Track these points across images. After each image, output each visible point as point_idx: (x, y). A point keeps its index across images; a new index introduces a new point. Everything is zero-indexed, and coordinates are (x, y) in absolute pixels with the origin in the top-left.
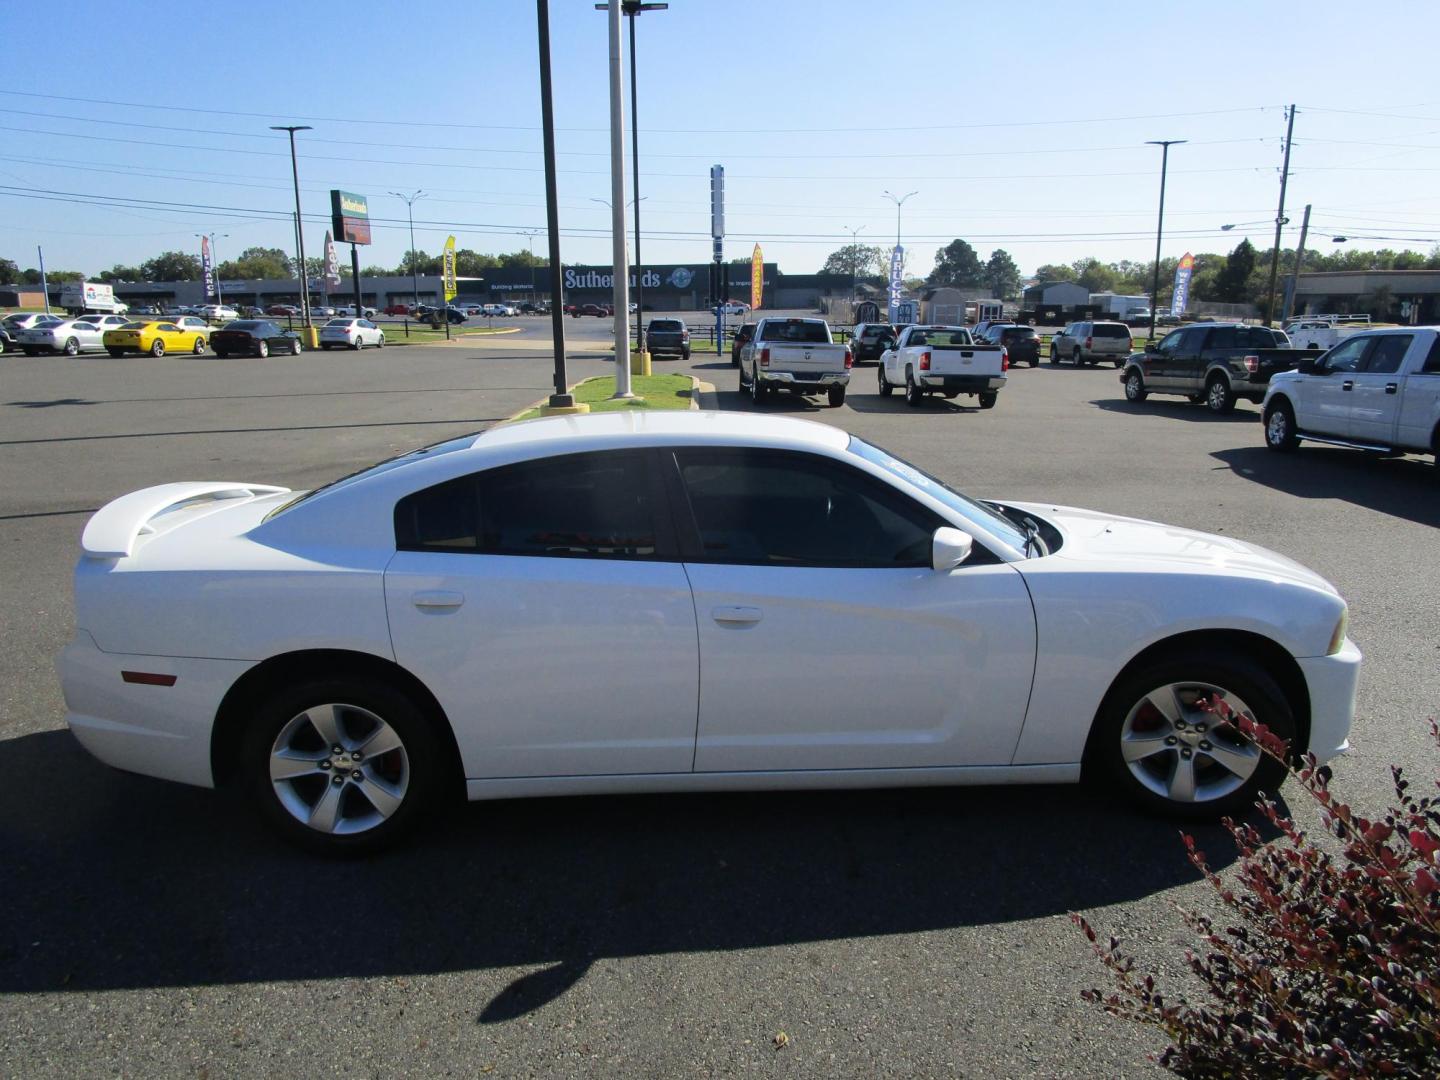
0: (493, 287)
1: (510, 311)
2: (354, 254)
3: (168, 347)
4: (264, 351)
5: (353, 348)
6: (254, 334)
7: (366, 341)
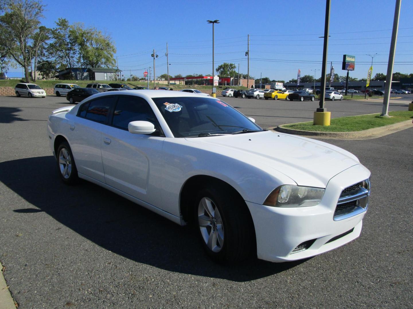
0: (403, 84)
1: (407, 92)
2: (348, 73)
3: (279, 97)
4: (302, 99)
5: (331, 100)
6: (300, 95)
7: (336, 98)
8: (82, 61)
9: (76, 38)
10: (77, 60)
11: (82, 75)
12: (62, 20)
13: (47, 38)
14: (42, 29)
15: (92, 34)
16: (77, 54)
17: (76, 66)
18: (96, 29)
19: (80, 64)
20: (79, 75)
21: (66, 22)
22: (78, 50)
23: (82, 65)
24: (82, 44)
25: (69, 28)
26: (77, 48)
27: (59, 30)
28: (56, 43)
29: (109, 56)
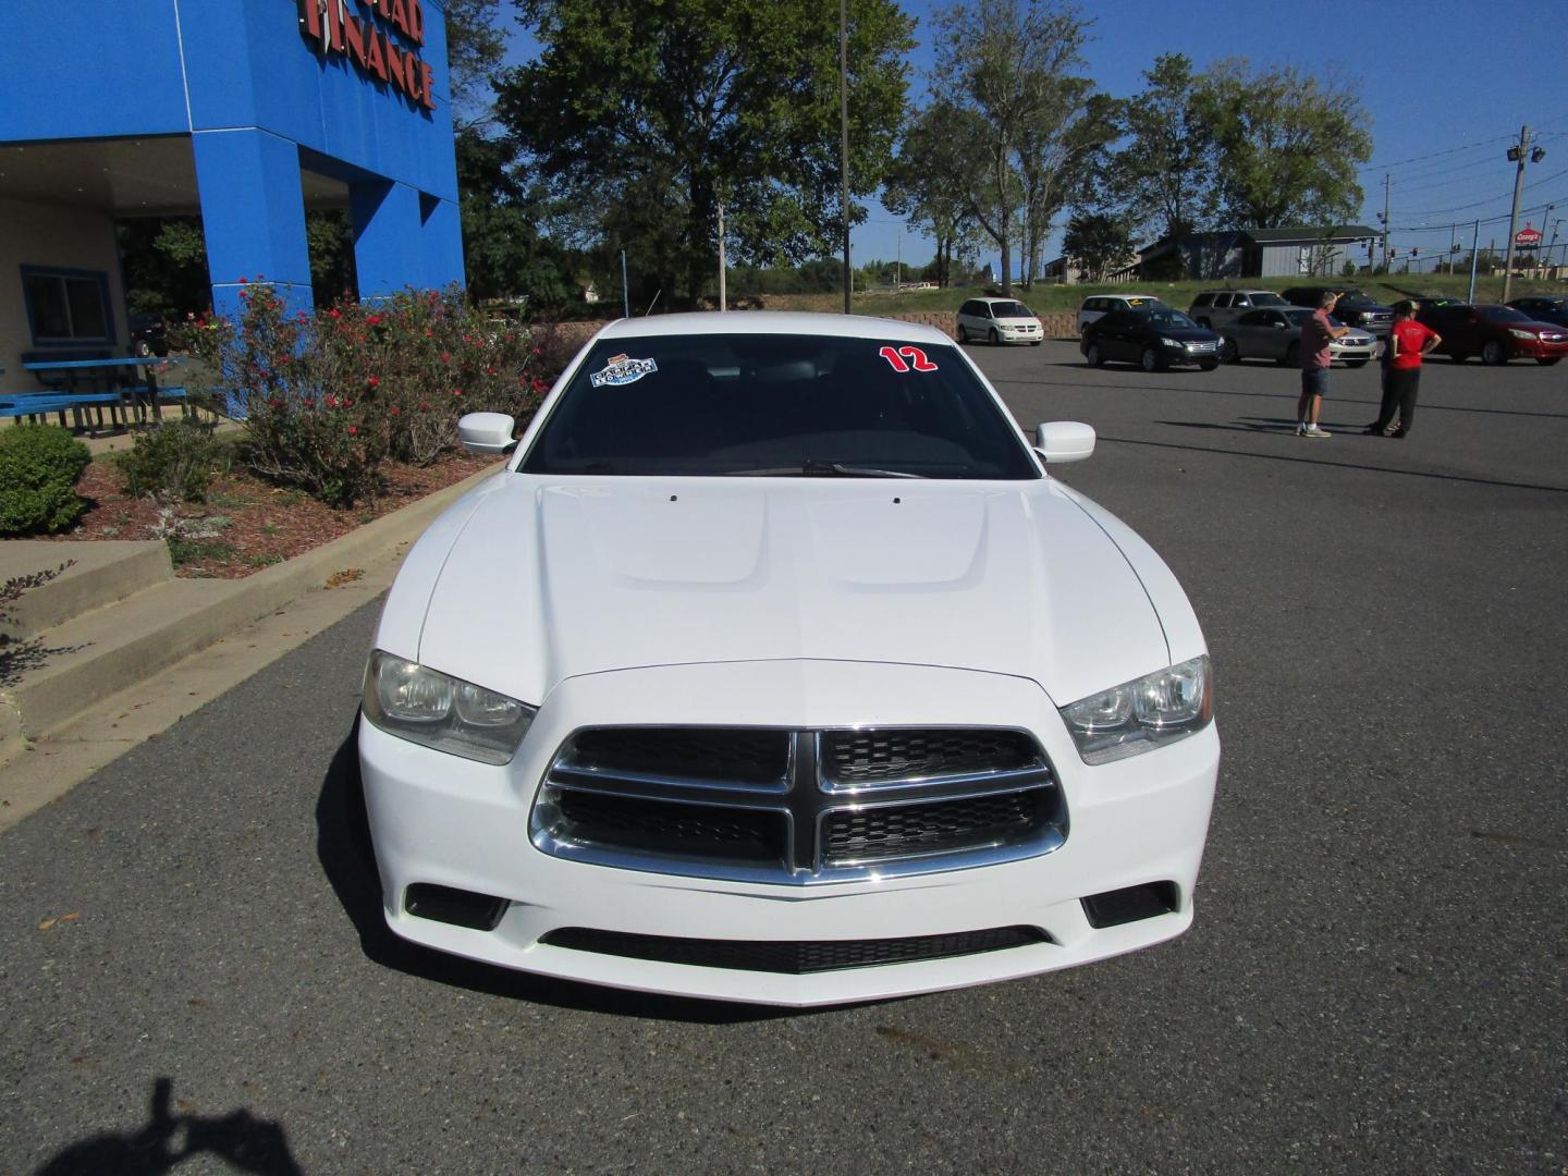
8: (1224, 206)
9: (1215, 118)
10: (1205, 205)
11: (1221, 259)
12: (1168, 62)
13: (1114, 133)
14: (1098, 104)
15: (1274, 96)
16: (1209, 181)
17: (1201, 225)
18: (1294, 74)
19: (1215, 220)
20: (1208, 260)
21: (1181, 65)
22: (1213, 164)
23: (1222, 222)
24: (1232, 142)
25: (1190, 86)
26: (1211, 156)
27: (1154, 101)
28: (1139, 149)
29: (1334, 175)
